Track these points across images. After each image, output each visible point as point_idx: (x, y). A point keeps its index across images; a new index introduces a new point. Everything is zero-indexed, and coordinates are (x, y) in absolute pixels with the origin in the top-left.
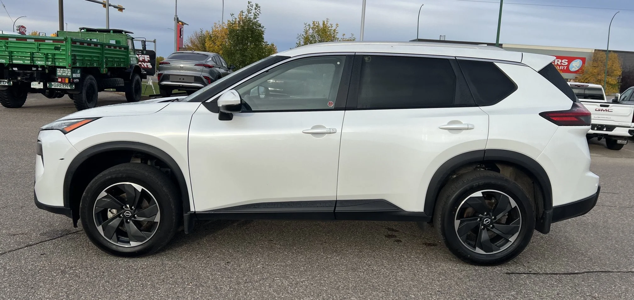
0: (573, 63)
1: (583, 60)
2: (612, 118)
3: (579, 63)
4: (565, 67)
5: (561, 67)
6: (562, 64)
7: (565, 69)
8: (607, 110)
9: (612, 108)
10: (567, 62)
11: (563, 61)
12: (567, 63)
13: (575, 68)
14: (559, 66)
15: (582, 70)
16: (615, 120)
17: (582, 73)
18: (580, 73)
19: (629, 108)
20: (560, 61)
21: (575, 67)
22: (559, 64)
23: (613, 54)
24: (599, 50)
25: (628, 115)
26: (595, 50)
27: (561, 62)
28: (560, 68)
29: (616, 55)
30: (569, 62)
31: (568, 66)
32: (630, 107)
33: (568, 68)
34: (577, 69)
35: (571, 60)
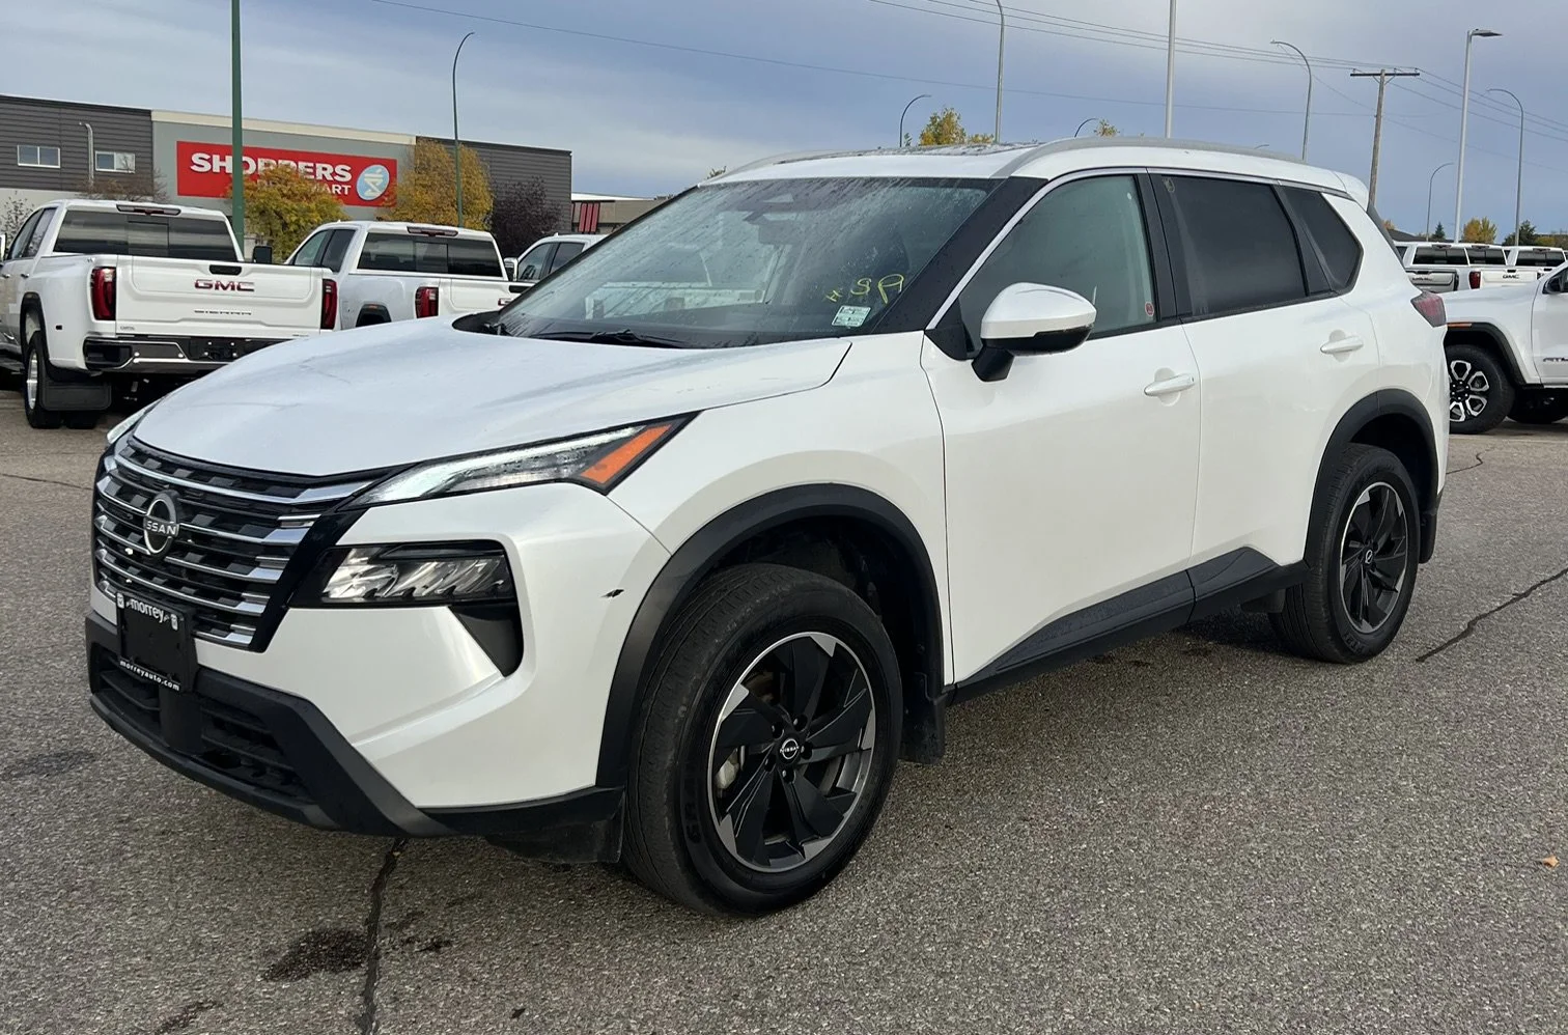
0: (366, 175)
1: (390, 165)
2: (257, 313)
3: (381, 176)
4: (346, 187)
5: (334, 186)
6: (337, 178)
7: (346, 193)
8: (236, 284)
9: (251, 278)
10: (349, 171)
11: (338, 170)
12: (348, 177)
13: (373, 191)
14: (330, 183)
15: (392, 197)
16: (263, 321)
17: (393, 205)
18: (390, 206)
19: (306, 278)
20: (330, 168)
21: (373, 186)
22: (329, 178)
23: (465, 149)
24: (429, 140)
25: (305, 300)
26: (417, 138)
27: (334, 174)
28: (331, 188)
29: (473, 153)
30: (355, 173)
31: (353, 183)
32: (310, 274)
33: (353, 190)
34: (378, 193)
35: (358, 165)
